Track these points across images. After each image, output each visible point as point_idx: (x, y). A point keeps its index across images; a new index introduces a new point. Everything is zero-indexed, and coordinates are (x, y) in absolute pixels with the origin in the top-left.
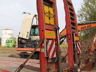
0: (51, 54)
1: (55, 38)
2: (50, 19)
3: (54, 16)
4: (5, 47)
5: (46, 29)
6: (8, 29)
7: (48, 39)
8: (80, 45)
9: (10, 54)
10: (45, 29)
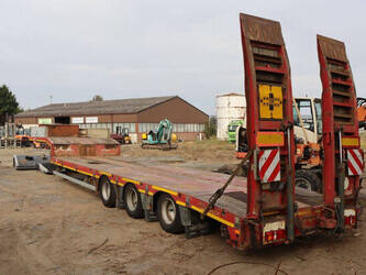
0: (268, 174)
1: (283, 144)
2: (271, 108)
3: (284, 100)
4: (226, 141)
5: (261, 130)
6: (233, 94)
7: (263, 149)
8: (360, 158)
9: (221, 164)
10: (256, 129)
